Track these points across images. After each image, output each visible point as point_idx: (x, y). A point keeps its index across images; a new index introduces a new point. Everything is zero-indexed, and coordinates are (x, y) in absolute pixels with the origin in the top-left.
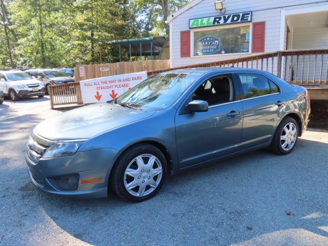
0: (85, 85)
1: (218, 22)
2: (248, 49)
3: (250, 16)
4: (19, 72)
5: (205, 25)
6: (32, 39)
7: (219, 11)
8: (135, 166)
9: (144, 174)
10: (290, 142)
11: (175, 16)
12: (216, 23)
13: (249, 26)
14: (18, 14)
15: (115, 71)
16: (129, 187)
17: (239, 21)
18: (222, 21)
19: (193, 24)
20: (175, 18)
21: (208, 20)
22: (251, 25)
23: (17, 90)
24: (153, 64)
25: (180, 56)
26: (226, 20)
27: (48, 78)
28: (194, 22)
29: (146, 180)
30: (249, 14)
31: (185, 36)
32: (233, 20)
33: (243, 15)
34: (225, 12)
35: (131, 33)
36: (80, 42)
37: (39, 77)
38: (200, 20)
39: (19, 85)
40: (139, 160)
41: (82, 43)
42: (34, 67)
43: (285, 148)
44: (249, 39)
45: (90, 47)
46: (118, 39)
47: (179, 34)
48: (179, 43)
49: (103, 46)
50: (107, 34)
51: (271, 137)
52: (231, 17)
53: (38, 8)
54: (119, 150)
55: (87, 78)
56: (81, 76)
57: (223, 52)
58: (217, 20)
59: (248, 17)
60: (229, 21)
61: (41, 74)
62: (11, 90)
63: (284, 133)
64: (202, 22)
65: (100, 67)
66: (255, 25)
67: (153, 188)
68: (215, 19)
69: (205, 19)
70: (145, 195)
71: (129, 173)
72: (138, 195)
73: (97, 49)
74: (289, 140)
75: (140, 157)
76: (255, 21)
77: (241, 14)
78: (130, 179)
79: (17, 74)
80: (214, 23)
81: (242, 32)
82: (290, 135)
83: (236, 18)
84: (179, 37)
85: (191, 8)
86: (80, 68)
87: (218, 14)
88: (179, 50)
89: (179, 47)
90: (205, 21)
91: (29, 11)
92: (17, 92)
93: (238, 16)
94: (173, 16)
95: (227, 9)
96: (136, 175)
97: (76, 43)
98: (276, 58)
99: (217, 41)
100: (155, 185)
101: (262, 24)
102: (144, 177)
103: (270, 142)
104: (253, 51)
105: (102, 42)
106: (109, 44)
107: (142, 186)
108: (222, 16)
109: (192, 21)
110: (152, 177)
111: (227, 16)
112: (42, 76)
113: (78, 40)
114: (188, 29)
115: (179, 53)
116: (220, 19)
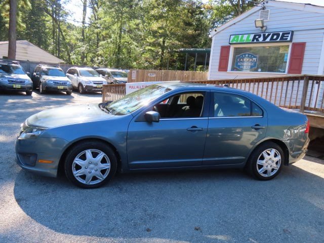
0: (130, 87)
1: (257, 40)
2: (285, 69)
3: (290, 35)
4: (91, 69)
5: (245, 42)
6: (111, 41)
7: (260, 29)
8: (84, 158)
9: (92, 166)
10: (269, 168)
11: (218, 31)
12: (255, 41)
13: (288, 46)
14: (104, 19)
15: (160, 78)
16: (76, 174)
17: (278, 40)
18: (261, 39)
19: (233, 40)
20: (218, 33)
21: (248, 37)
22: (290, 44)
23: (84, 85)
24: (193, 75)
25: (217, 70)
26: (265, 38)
27: (113, 78)
28: (234, 38)
29: (93, 171)
30: (289, 34)
31: (225, 50)
32: (272, 39)
33: (283, 34)
34: (266, 29)
35: (202, 42)
36: (150, 48)
37: (106, 76)
38: (240, 36)
39: (86, 80)
40: (88, 153)
41: (152, 49)
42: (109, 67)
43: (264, 173)
44: (287, 59)
45: (160, 53)
46: (186, 47)
47: (220, 48)
48: (218, 58)
49: (172, 53)
50: (177, 42)
51: (245, 159)
52: (271, 35)
53: (120, 15)
54: (70, 141)
55: (137, 81)
56: (133, 79)
57: (260, 70)
58: (257, 37)
59: (288, 36)
60: (268, 40)
61: (108, 74)
62: (80, 84)
63: (262, 158)
64: (242, 38)
65: (148, 72)
66: (294, 45)
67: (100, 180)
68: (255, 36)
69: (245, 35)
70: (91, 184)
71: (77, 162)
72: (84, 182)
73: (166, 55)
74: (269, 167)
75: (89, 151)
76: (294, 41)
77: (281, 34)
78: (78, 167)
79: (88, 71)
80: (253, 40)
81: (281, 51)
82: (270, 162)
83: (275, 37)
84: (219, 51)
85: (234, 24)
86: (133, 72)
87: (258, 31)
88: (218, 64)
89: (218, 61)
90: (245, 37)
91: (113, 17)
92: (84, 87)
93: (278, 35)
94: (216, 31)
95: (268, 27)
96: (83, 165)
97: (147, 48)
98: (302, 82)
99: (255, 59)
100: (102, 177)
101: (303, 45)
102: (92, 169)
103: (243, 164)
104: (289, 72)
105: (171, 49)
106: (177, 52)
107: (89, 176)
108: (262, 34)
109: (232, 37)
110: (99, 170)
111: (267, 34)
112: (109, 75)
113: (150, 46)
114: (227, 44)
115: (218, 67)
116: (260, 36)
